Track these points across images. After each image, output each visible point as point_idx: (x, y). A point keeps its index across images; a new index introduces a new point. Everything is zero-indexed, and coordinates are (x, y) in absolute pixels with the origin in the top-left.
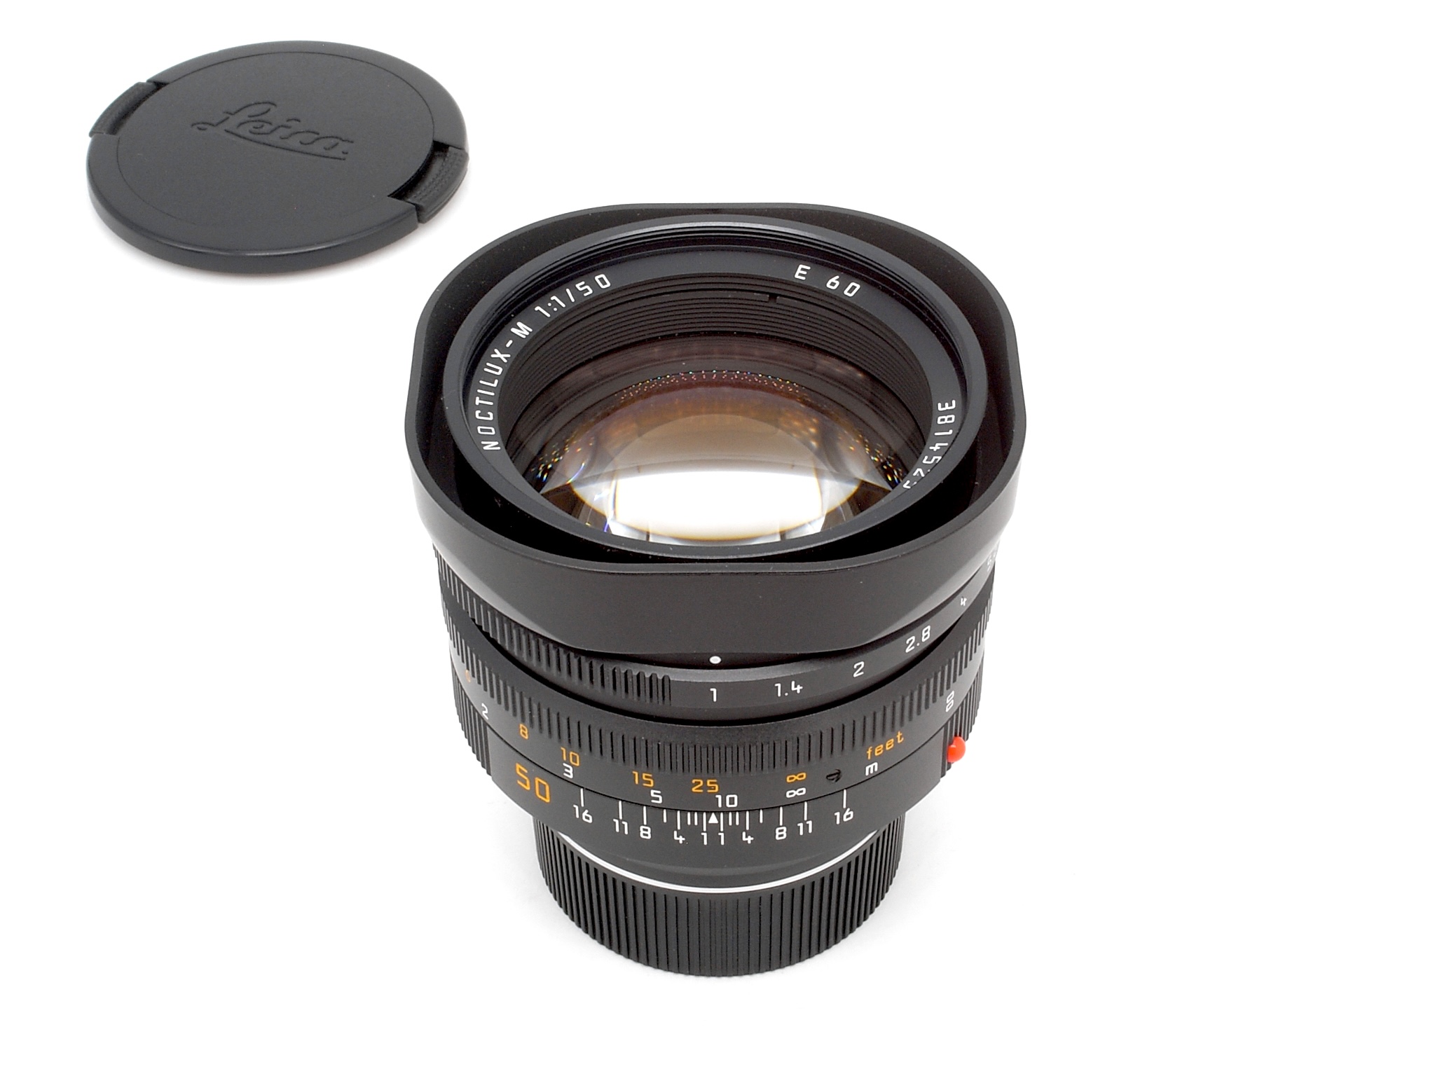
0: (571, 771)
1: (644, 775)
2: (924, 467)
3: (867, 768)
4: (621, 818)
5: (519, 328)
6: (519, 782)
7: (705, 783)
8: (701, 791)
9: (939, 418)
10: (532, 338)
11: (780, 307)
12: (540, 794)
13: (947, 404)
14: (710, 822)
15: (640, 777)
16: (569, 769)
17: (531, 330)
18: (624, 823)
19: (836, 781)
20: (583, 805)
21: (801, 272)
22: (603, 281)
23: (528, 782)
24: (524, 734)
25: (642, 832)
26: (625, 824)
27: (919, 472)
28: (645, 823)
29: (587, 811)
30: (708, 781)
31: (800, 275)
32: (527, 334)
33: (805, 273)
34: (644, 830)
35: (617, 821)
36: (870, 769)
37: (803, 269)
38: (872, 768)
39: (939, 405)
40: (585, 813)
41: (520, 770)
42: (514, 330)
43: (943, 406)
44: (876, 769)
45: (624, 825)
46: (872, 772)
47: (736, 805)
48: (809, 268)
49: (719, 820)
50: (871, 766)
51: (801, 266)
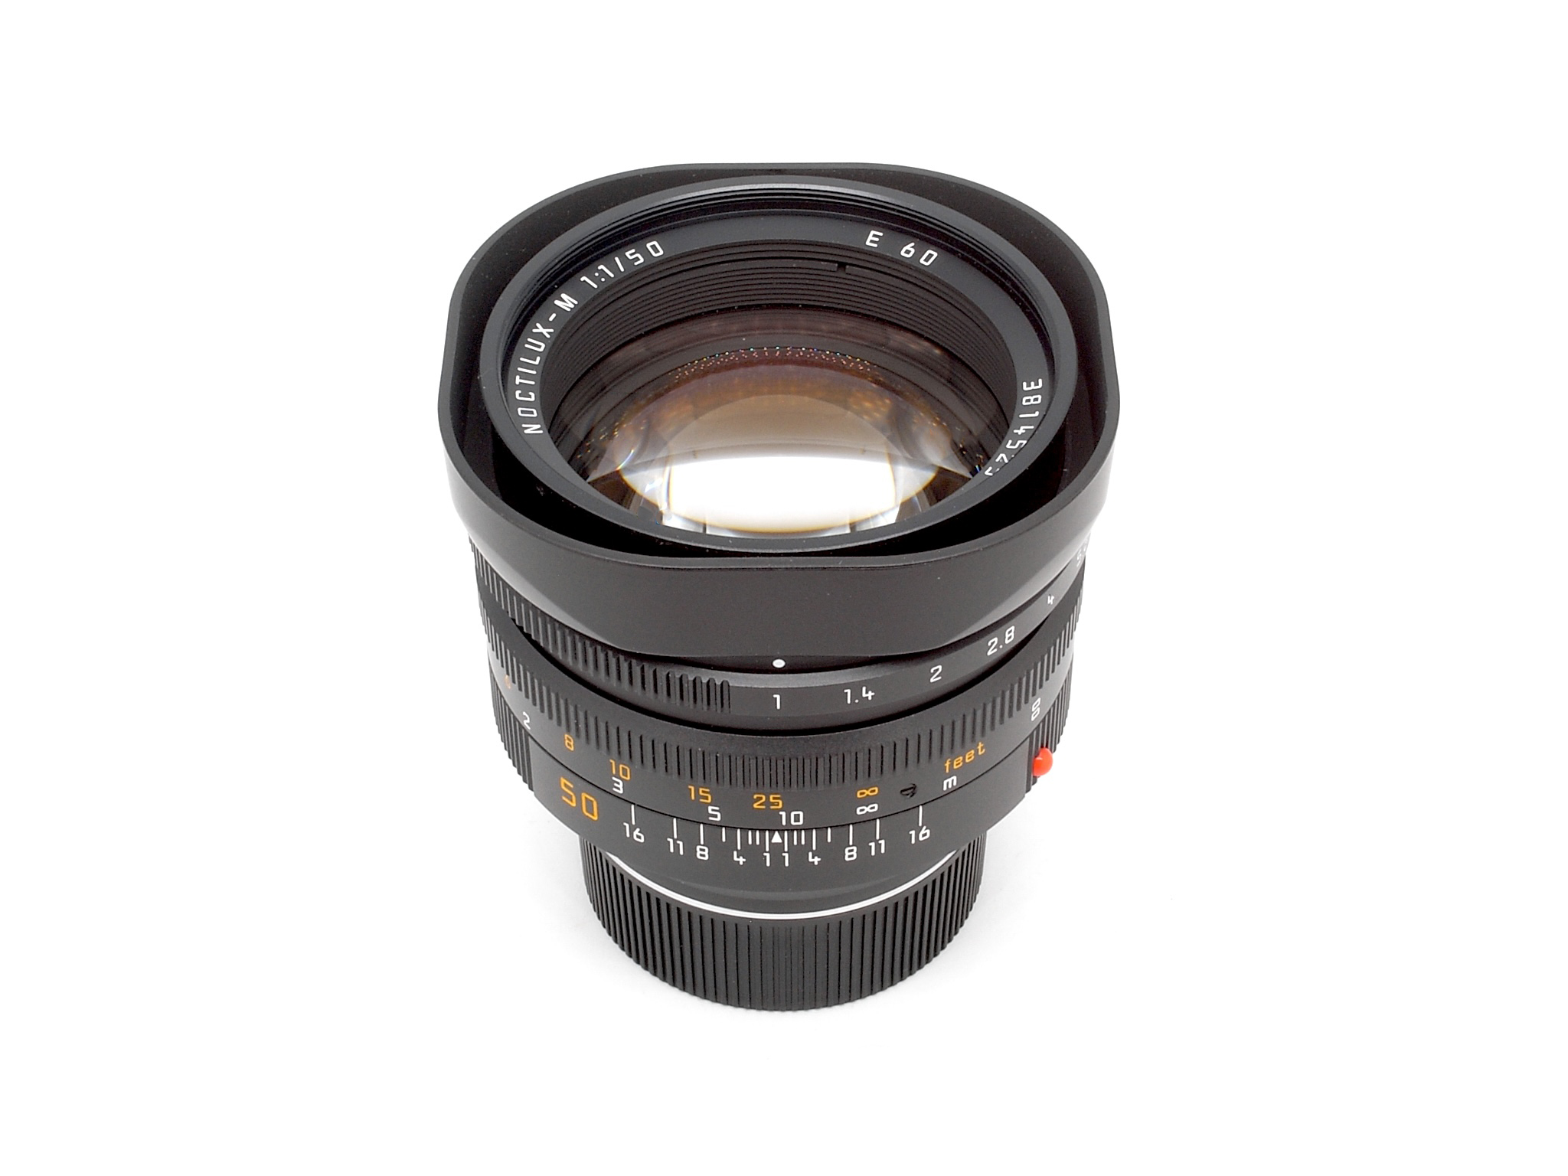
0: (621, 786)
1: (701, 790)
2: (1007, 451)
3: (945, 782)
4: (675, 837)
5: (562, 300)
6: (564, 798)
7: (768, 798)
8: (763, 807)
9: (1024, 399)
10: (577, 312)
11: (849, 277)
12: (587, 811)
13: (1032, 384)
14: (773, 841)
15: (697, 791)
16: (618, 783)
17: (576, 302)
18: (678, 842)
19: (912, 796)
20: (634, 823)
21: (872, 238)
22: (655, 248)
23: (574, 798)
24: (569, 744)
25: (699, 852)
26: (681, 843)
27: (1002, 458)
28: (702, 843)
29: (638, 830)
30: (771, 797)
31: (872, 241)
32: (573, 306)
33: (877, 239)
34: (701, 850)
35: (671, 841)
36: (948, 783)
37: (874, 236)
38: (950, 782)
39: (1025, 384)
40: (637, 832)
41: (566, 785)
42: (557, 302)
43: (1029, 385)
44: (955, 784)
45: (679, 845)
46: (950, 786)
47: (801, 823)
48: (881, 234)
49: (783, 839)
50: (950, 780)
51: (873, 232)
